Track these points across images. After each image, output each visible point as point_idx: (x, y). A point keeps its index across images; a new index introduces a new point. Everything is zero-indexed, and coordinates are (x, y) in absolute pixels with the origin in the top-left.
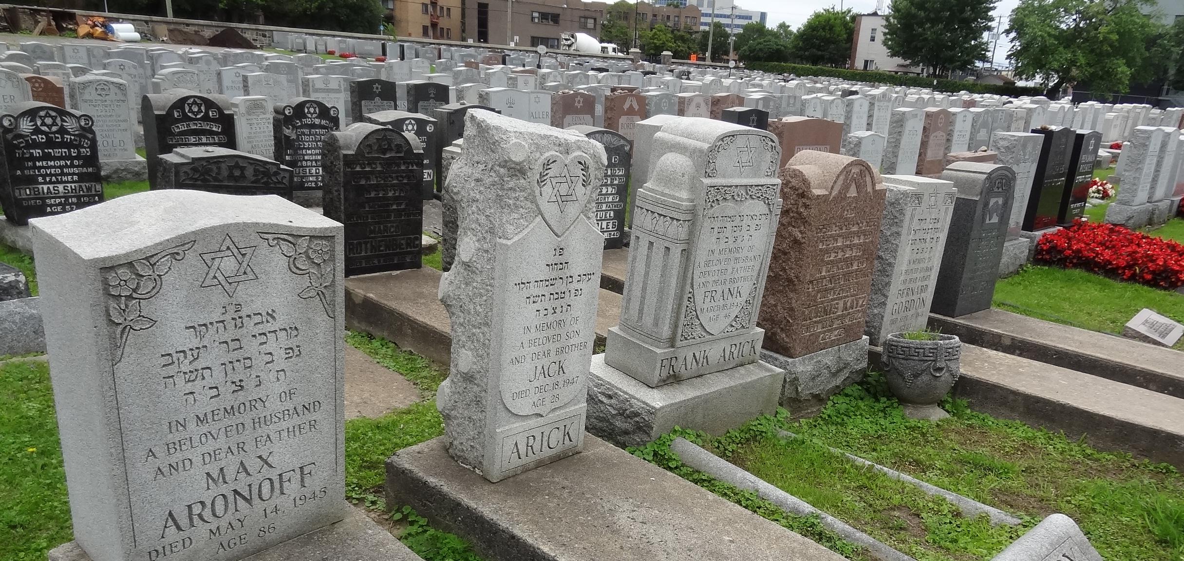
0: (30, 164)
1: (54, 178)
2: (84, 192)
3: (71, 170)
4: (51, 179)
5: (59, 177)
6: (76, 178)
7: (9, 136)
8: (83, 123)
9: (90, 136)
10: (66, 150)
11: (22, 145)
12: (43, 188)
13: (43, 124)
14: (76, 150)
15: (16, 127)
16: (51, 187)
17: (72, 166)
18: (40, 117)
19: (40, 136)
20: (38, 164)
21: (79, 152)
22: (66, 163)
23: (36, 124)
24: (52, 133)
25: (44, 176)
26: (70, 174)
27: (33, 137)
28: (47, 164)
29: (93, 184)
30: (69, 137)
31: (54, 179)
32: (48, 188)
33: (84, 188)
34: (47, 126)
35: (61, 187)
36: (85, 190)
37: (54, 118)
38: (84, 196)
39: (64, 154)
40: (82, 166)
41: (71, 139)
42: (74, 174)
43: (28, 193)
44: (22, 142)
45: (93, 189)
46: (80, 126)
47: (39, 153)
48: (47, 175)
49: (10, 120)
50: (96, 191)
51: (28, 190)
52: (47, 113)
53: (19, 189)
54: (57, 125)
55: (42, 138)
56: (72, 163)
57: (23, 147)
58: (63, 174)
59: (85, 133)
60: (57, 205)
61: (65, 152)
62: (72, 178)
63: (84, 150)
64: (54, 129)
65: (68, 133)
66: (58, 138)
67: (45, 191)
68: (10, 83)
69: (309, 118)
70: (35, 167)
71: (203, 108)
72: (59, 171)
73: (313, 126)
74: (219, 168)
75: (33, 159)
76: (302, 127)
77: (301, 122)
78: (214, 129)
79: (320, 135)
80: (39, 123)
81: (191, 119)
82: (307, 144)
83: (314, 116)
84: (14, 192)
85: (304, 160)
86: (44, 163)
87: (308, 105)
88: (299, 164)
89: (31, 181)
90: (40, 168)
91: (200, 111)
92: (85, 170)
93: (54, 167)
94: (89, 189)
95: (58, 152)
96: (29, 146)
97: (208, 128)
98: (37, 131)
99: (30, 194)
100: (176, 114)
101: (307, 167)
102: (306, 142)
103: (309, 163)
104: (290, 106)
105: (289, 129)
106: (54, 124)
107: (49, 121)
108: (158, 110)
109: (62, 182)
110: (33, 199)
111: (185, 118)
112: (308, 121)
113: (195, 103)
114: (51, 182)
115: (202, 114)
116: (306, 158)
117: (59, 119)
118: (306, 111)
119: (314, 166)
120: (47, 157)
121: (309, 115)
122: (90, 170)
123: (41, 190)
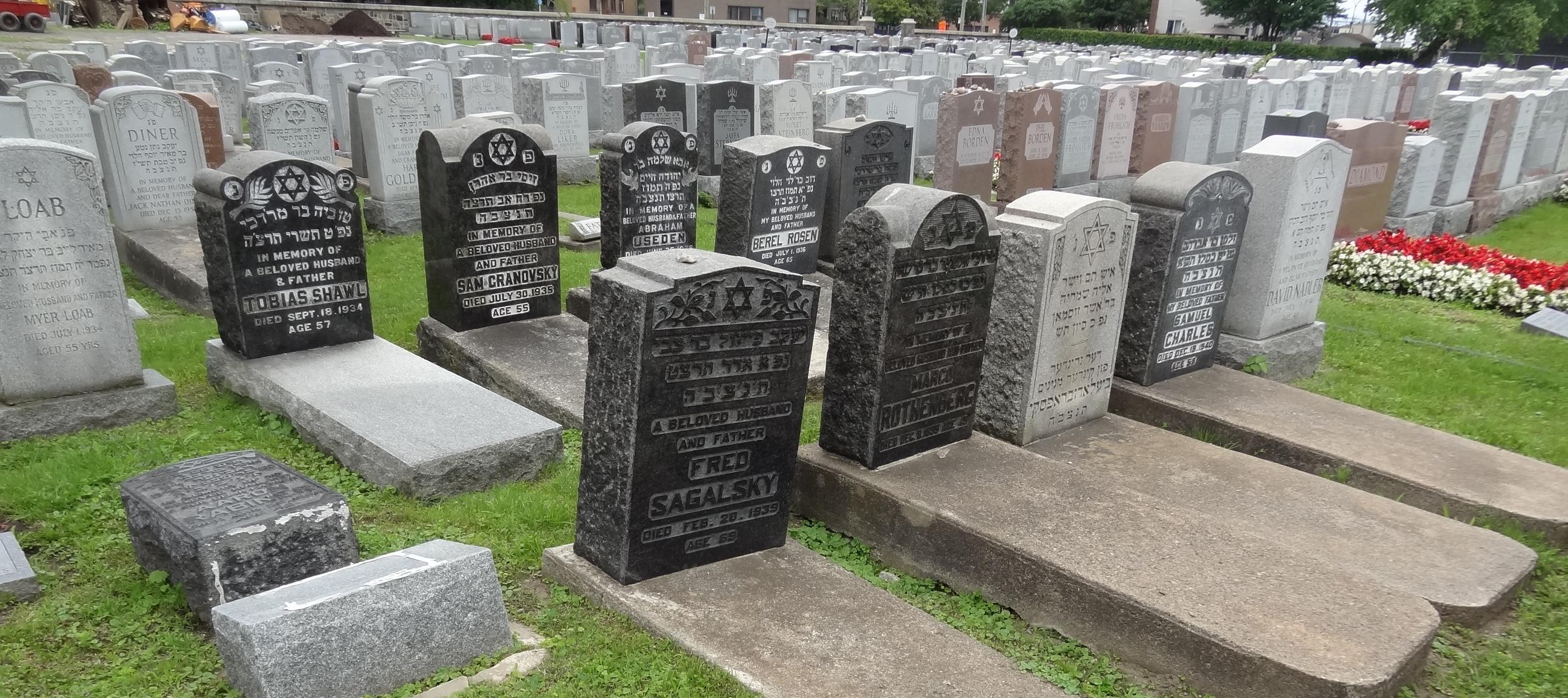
0: (265, 257)
1: (299, 277)
2: (342, 297)
3: (324, 264)
4: (295, 280)
5: (307, 276)
6: (330, 275)
7: (234, 214)
8: (341, 185)
9: (352, 205)
10: (317, 231)
11: (252, 227)
12: (283, 295)
13: (284, 190)
14: (331, 230)
15: (243, 199)
16: (295, 292)
17: (326, 256)
18: (279, 178)
19: (279, 210)
20: (277, 257)
21: (336, 232)
22: (317, 253)
23: (273, 191)
24: (296, 204)
25: (285, 276)
26: (321, 270)
27: (268, 213)
28: (290, 255)
29: (356, 283)
30: (321, 208)
31: (299, 279)
32: (291, 295)
33: (342, 290)
34: (289, 192)
35: (309, 292)
36: (344, 294)
37: (299, 179)
38: (342, 304)
39: (314, 238)
40: (339, 256)
41: (324, 211)
42: (328, 269)
43: (262, 305)
44: (253, 223)
45: (355, 292)
46: (338, 189)
47: (277, 238)
48: (289, 273)
49: (235, 187)
50: (359, 294)
51: (261, 301)
52: (290, 171)
53: (249, 300)
54: (304, 190)
55: (283, 214)
56: (325, 251)
57: (255, 230)
58: (312, 270)
59: (343, 201)
60: (303, 322)
61: (316, 234)
62: (326, 276)
63: (342, 228)
64: (300, 196)
65: (320, 202)
66: (305, 211)
67: (287, 300)
68: (169, 110)
69: (656, 155)
70: (272, 262)
71: (513, 149)
72: (306, 266)
73: (662, 168)
74: (712, 295)
75: (269, 248)
76: (646, 170)
77: (646, 161)
78: (528, 182)
79: (670, 181)
80: (277, 188)
81: (497, 168)
82: (652, 197)
83: (665, 150)
84: (241, 305)
85: (647, 223)
86: (286, 254)
87: (656, 135)
88: (641, 230)
89: (267, 285)
90: (278, 263)
91: (509, 154)
92: (343, 261)
93: (300, 260)
94: (349, 292)
95: (303, 235)
96: (263, 228)
97: (520, 181)
98: (275, 202)
99: (265, 307)
100: (475, 161)
101: (651, 233)
102: (652, 193)
103: (654, 228)
104: (631, 138)
105: (628, 174)
106: (300, 188)
107: (292, 184)
108: (449, 155)
109: (310, 284)
110: (269, 314)
111: (490, 167)
112: (654, 160)
113: (503, 140)
114: (295, 285)
115: (512, 158)
116: (650, 219)
117: (306, 180)
118: (653, 143)
119: (661, 232)
120: (289, 244)
121: (657, 151)
122: (352, 260)
123: (280, 298)
